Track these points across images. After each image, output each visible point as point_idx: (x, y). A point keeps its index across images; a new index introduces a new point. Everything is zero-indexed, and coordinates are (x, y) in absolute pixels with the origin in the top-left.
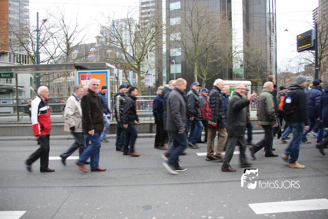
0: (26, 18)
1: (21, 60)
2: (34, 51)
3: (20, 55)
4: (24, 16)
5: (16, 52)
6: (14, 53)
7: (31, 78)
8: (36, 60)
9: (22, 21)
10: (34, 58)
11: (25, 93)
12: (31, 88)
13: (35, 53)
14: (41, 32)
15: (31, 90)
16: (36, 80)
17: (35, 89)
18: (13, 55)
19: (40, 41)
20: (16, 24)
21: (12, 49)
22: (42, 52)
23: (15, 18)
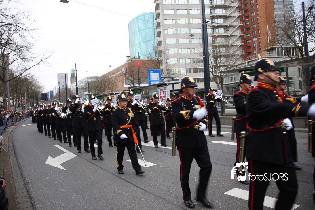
0: (290, 11)
1: (288, 52)
2: (301, 41)
3: (287, 48)
4: (288, 10)
5: (284, 46)
6: (281, 47)
7: (299, 69)
8: (304, 51)
9: (287, 14)
10: (301, 48)
11: (294, 84)
12: (300, 78)
13: (302, 44)
14: (308, 21)
15: (300, 81)
16: (305, 70)
17: (304, 80)
18: (281, 49)
19: (307, 31)
20: (282, 19)
21: (280, 44)
22: (309, 41)
23: (281, 14)
